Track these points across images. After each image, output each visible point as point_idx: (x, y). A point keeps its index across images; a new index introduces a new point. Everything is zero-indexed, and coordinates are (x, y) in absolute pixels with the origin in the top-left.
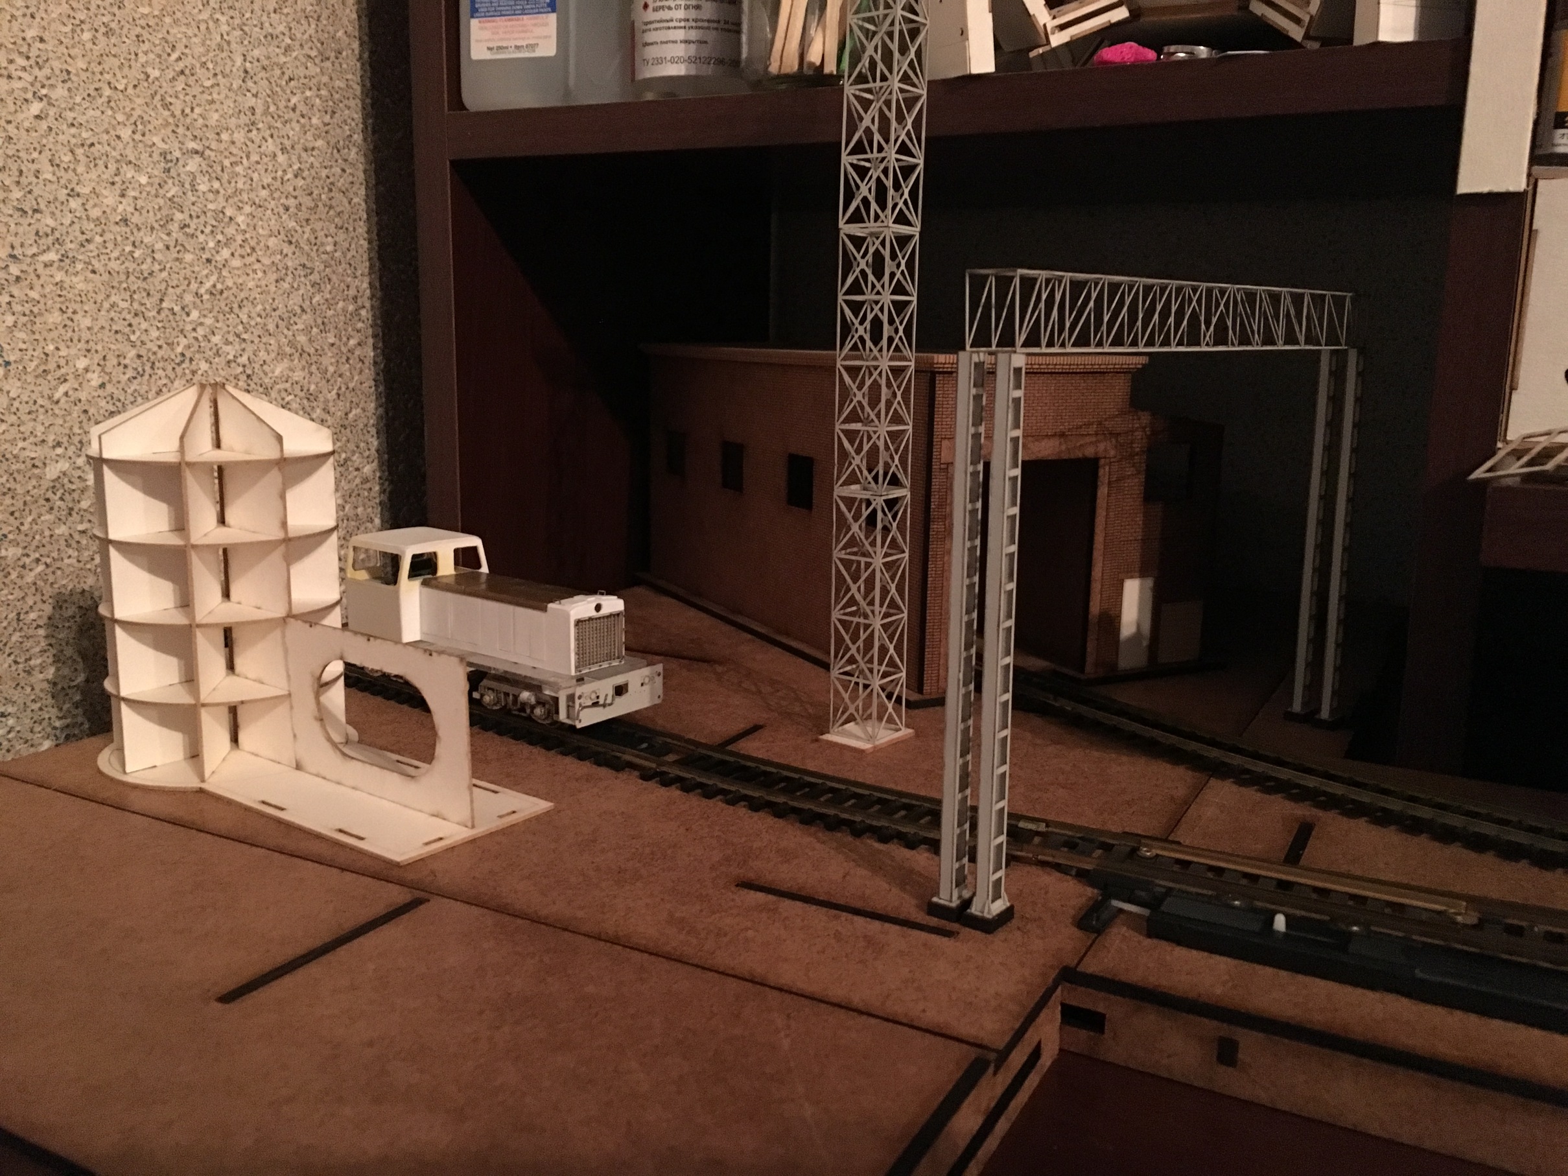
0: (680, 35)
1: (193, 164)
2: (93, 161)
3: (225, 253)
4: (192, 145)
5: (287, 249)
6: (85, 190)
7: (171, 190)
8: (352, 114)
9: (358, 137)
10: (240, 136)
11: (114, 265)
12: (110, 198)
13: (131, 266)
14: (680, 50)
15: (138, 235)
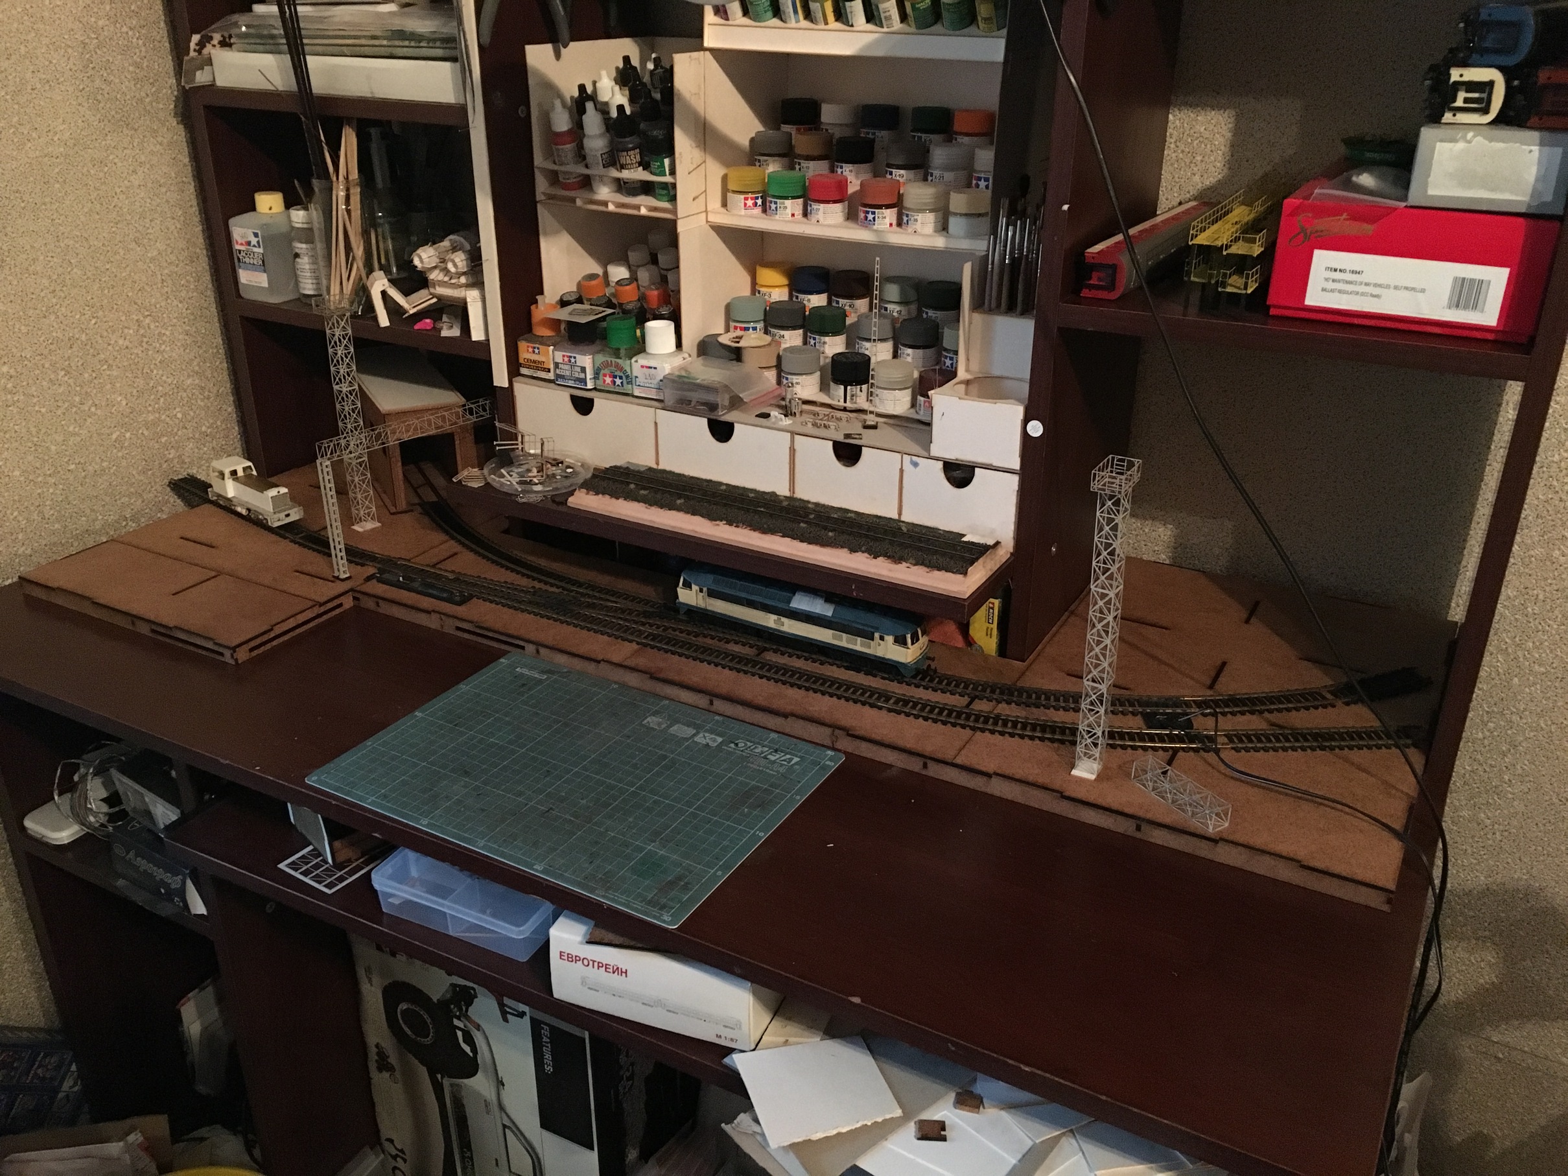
0: (310, 281)
1: (147, 321)
2: (114, 332)
3: (163, 347)
4: (147, 313)
5: (186, 337)
6: (112, 342)
7: (142, 331)
8: (207, 278)
9: (210, 286)
10: (163, 304)
11: (125, 364)
12: (121, 342)
13: (131, 362)
14: (310, 286)
15: (132, 351)
